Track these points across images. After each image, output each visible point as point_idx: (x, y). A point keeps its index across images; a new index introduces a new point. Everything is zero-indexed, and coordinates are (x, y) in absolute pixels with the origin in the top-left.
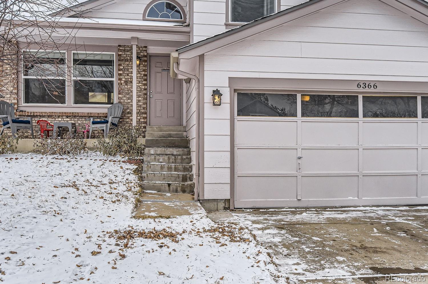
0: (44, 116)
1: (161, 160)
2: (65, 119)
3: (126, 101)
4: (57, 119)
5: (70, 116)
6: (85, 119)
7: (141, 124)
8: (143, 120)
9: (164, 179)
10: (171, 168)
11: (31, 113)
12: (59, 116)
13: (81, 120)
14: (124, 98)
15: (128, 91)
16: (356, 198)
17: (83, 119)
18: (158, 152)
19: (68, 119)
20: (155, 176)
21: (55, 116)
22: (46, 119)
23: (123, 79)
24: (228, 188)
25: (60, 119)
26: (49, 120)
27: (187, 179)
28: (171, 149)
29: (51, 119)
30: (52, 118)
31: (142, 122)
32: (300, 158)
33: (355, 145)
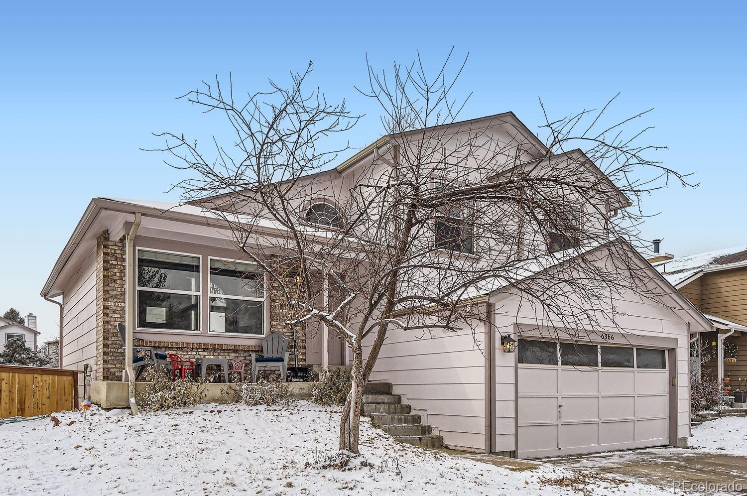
0: (171, 348)
1: (381, 410)
2: (200, 353)
3: (281, 330)
4: (190, 353)
5: (207, 349)
6: (229, 353)
9: (405, 432)
10: (401, 419)
11: (155, 343)
12: (193, 348)
13: (222, 354)
14: (279, 327)
15: (283, 316)
17: (226, 354)
18: (370, 400)
19: (206, 354)
21: (188, 348)
22: (174, 352)
23: (278, 301)
25: (194, 353)
26: (179, 353)
27: (425, 432)
28: (382, 397)
29: (181, 353)
30: (183, 352)
32: (560, 406)
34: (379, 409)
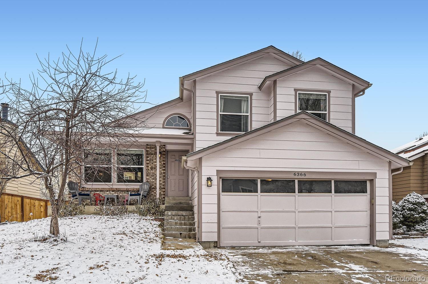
0: (98, 191)
1: (175, 219)
2: (111, 193)
3: (151, 181)
4: (106, 193)
5: (115, 191)
6: (125, 192)
7: (162, 195)
8: (163, 193)
9: (178, 230)
10: (182, 223)
11: (89, 189)
12: (107, 191)
13: (122, 193)
14: (150, 179)
15: (153, 174)
16: (295, 241)
17: (123, 193)
18: (174, 214)
19: (114, 193)
20: (172, 228)
21: (105, 191)
22: (99, 193)
23: (150, 166)
24: (216, 235)
25: (108, 193)
26: (101, 193)
27: (191, 230)
28: (182, 212)
29: (102, 193)
30: (103, 192)
31: (162, 194)
32: (259, 217)
33: (293, 210)
34: (174, 218)
